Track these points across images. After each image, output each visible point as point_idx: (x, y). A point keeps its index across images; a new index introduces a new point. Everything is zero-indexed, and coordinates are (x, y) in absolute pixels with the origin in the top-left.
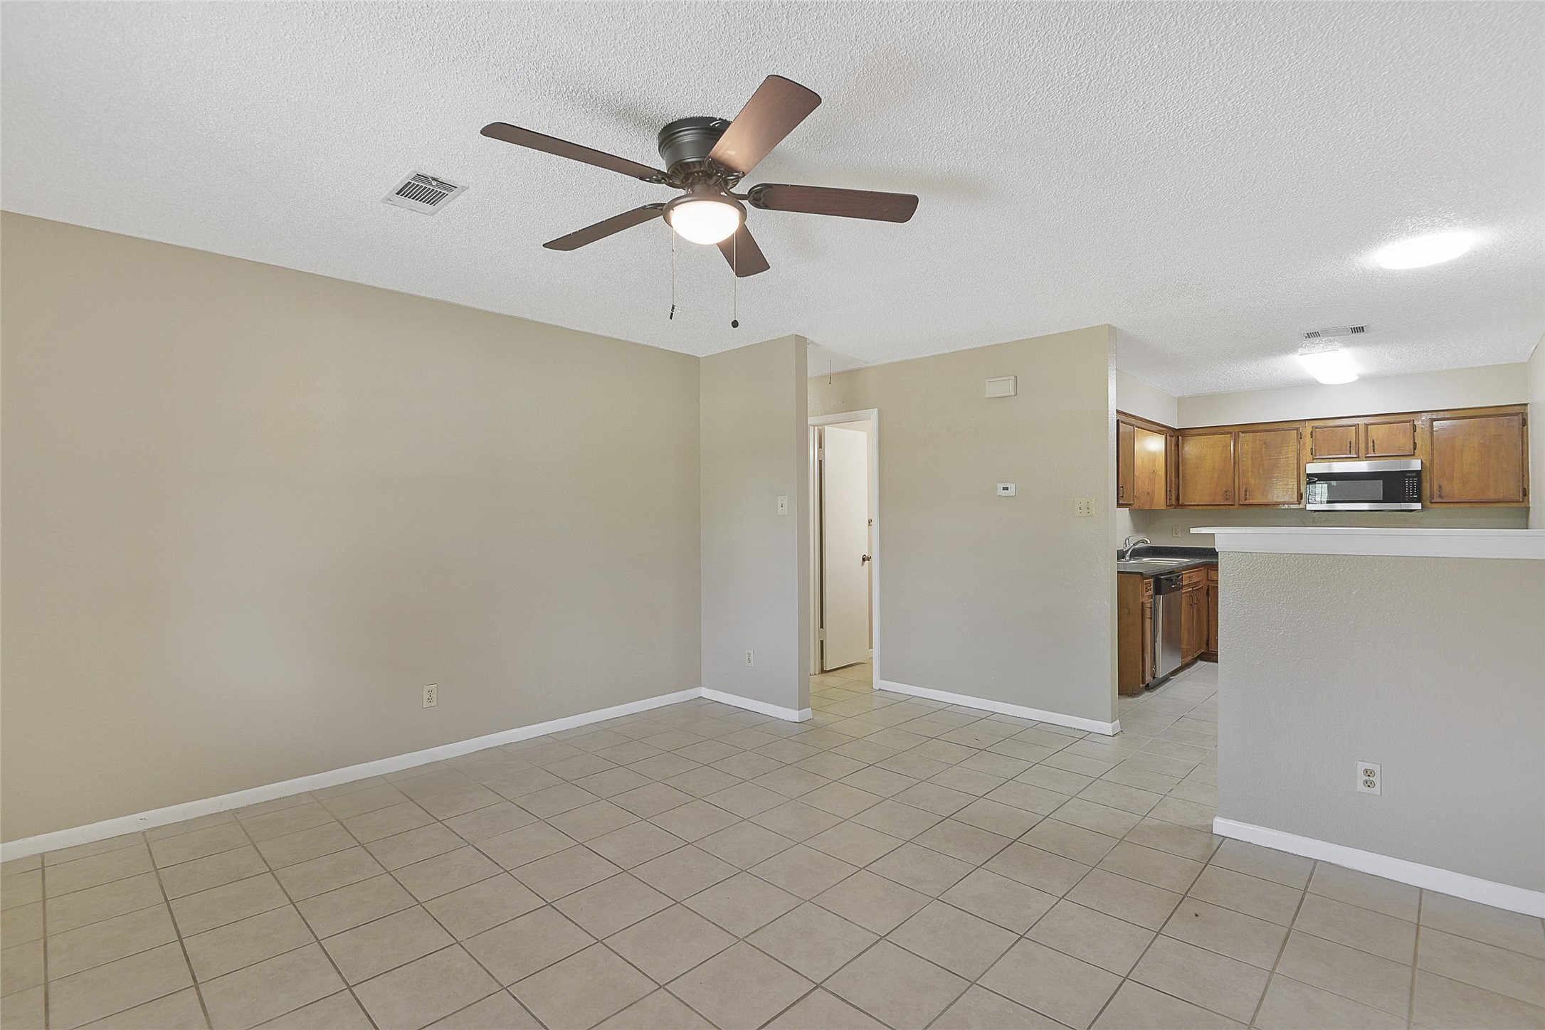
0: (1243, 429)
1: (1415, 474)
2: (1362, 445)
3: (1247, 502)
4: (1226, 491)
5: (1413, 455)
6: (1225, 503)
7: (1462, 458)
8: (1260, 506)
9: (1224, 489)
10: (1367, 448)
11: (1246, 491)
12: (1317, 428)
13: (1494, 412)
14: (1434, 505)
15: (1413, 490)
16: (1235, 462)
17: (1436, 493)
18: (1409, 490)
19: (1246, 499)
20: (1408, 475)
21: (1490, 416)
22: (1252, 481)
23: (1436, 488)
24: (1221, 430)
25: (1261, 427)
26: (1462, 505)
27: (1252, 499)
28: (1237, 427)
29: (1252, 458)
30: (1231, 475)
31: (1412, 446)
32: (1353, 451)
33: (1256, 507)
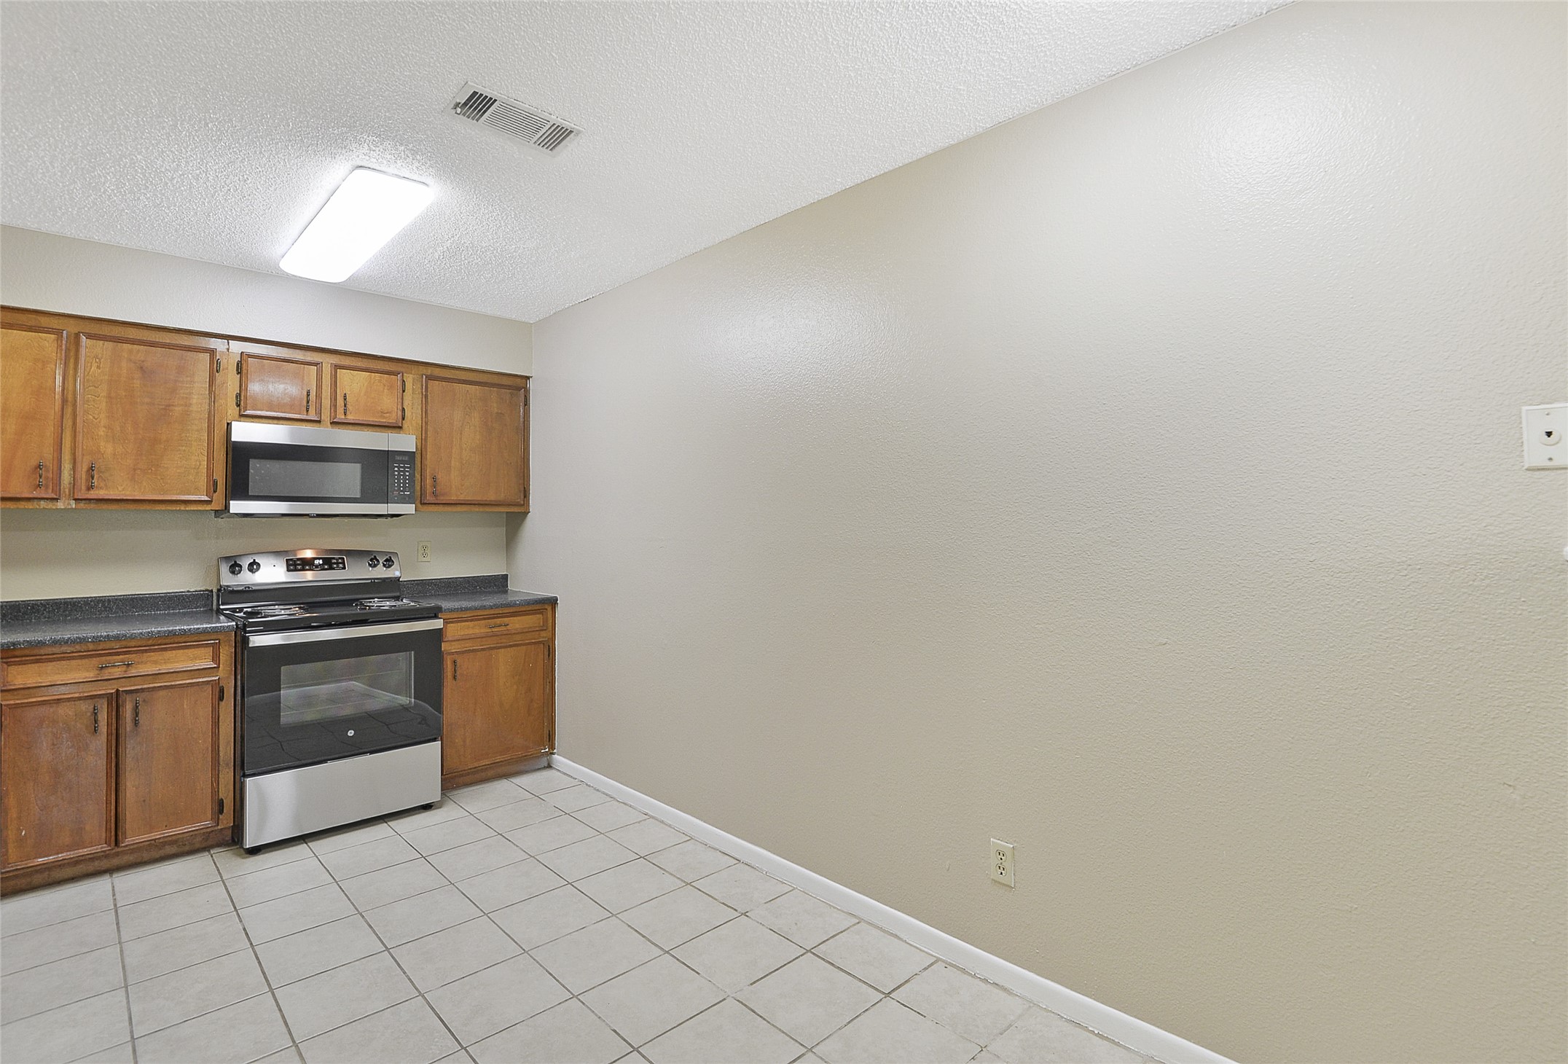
0: (95, 329)
1: (406, 458)
2: (326, 402)
3: (93, 494)
4: (39, 467)
5: (400, 428)
6: (35, 494)
7: (461, 439)
8: (123, 506)
9: (34, 463)
10: (334, 405)
11: (91, 469)
12: (250, 356)
13: (496, 380)
14: (425, 507)
15: (404, 483)
16: (64, 401)
17: (429, 489)
18: (399, 483)
19: (90, 488)
20: (398, 458)
21: (493, 385)
22: (108, 448)
23: (429, 481)
24: (32, 321)
25: (132, 334)
26: (459, 508)
27: (107, 487)
28: (72, 321)
29: (109, 397)
30: (50, 431)
31: (400, 413)
32: (312, 410)
33: (114, 507)
